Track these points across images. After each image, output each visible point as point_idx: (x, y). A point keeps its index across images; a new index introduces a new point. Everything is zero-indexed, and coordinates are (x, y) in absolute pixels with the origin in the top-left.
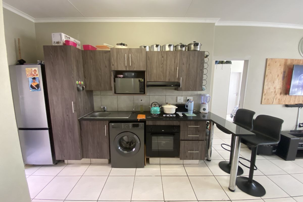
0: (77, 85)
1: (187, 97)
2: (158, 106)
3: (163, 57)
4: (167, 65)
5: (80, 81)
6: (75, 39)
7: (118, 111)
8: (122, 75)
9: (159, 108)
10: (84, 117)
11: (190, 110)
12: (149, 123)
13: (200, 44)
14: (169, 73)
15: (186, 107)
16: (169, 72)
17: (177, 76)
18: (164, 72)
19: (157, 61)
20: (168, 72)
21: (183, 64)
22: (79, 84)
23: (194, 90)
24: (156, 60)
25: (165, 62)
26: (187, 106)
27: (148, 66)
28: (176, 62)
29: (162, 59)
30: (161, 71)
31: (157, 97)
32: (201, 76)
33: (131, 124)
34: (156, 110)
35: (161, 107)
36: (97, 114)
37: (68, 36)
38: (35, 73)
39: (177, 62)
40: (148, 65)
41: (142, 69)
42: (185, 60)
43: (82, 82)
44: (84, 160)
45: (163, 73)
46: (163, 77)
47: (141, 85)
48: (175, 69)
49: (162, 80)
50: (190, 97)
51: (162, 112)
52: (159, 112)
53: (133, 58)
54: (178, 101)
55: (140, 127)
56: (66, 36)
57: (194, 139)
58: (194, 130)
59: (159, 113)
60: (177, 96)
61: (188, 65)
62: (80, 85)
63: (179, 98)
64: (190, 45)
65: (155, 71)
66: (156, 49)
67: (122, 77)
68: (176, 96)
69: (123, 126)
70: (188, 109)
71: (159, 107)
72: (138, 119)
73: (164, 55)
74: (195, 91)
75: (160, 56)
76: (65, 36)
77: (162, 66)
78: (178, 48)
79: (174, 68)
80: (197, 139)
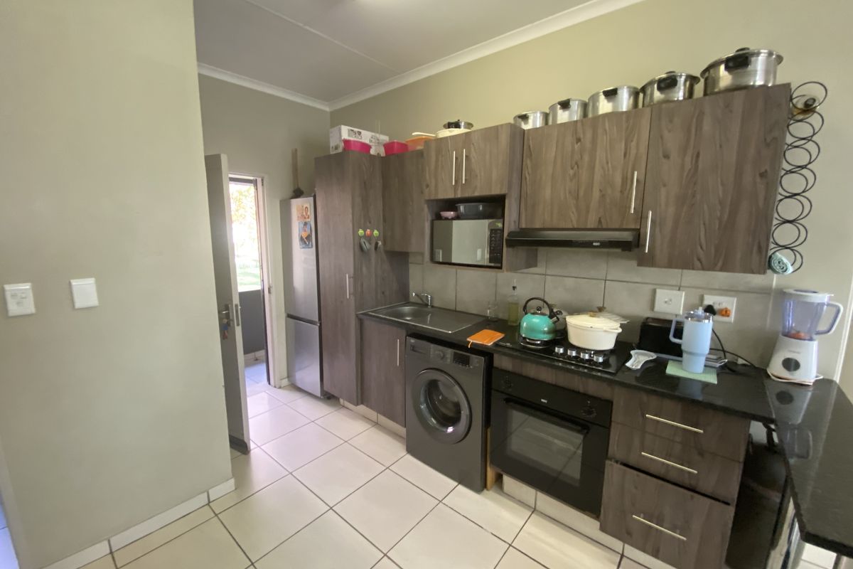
0: (360, 237)
1: (706, 297)
2: (548, 313)
3: (579, 140)
4: (592, 168)
5: (368, 230)
6: (373, 134)
7: (456, 311)
8: (452, 213)
9: (550, 321)
10: (372, 312)
11: (691, 353)
12: (502, 362)
13: (770, 54)
14: (603, 196)
15: (675, 336)
16: (601, 191)
17: (630, 207)
18: (581, 193)
19: (555, 157)
20: (596, 194)
21: (667, 156)
22: (365, 236)
23: (720, 264)
24: (553, 154)
25: (586, 158)
26: (679, 333)
27: (526, 178)
28: (633, 151)
29: (576, 146)
30: (570, 192)
31: (570, 282)
32: (761, 203)
33: (449, 352)
34: (536, 326)
35: (557, 318)
36: (407, 309)
37: (356, 130)
38: (306, 214)
39: (637, 154)
40: (527, 175)
41: (496, 191)
42: (673, 140)
43: (376, 232)
44: (362, 408)
45: (577, 198)
46: (574, 210)
47: (493, 239)
48: (626, 181)
49: (572, 221)
50: (721, 295)
51: (560, 335)
52: (549, 332)
53: (473, 160)
54: (657, 309)
55: (471, 367)
56: (353, 130)
57: (673, 476)
58: (678, 439)
59: (546, 338)
60: (655, 287)
61: (688, 159)
62: (369, 238)
63: (662, 295)
64: (712, 71)
65: (547, 193)
66: (563, 117)
67: (450, 218)
68: (652, 287)
69: (432, 350)
70: (683, 348)
71: (551, 317)
72: (469, 342)
73: (584, 133)
74: (721, 270)
75: (569, 139)
76: (349, 130)
77: (575, 174)
78: (652, 94)
79: (623, 179)
80: (687, 482)
